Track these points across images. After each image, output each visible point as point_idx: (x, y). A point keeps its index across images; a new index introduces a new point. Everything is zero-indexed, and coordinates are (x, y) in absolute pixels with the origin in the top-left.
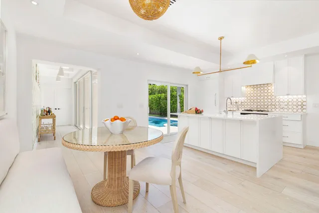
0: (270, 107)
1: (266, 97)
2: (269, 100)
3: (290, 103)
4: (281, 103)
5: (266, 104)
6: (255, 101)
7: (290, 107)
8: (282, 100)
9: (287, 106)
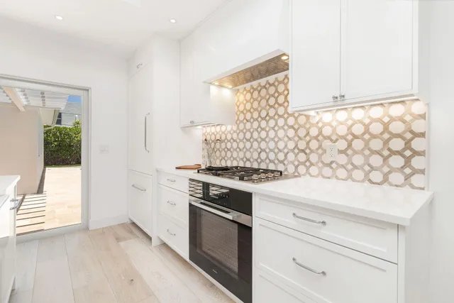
0: (291, 157)
1: (281, 122)
2: (291, 133)
3: (358, 145)
4: (327, 143)
5: (281, 145)
6: (255, 135)
7: (358, 160)
8: (327, 131)
9: (347, 155)
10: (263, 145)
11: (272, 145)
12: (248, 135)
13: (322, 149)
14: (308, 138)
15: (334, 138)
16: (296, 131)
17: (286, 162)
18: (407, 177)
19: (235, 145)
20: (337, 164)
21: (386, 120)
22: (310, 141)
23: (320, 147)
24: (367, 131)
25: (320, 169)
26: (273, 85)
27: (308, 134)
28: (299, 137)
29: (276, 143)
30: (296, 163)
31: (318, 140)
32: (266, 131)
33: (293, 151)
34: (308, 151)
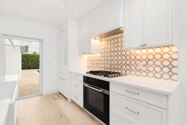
0: (124, 67)
1: (119, 53)
2: (124, 58)
4: (138, 62)
5: (120, 62)
6: (109, 58)
7: (151, 69)
8: (138, 57)
9: (146, 67)
10: (112, 62)
11: (116, 62)
12: (106, 58)
13: (136, 64)
14: (130, 60)
15: (141, 60)
16: (126, 57)
17: (121, 69)
18: (170, 76)
19: (101, 62)
20: (142, 70)
21: (162, 53)
22: (131, 61)
23: (135, 63)
24: (154, 58)
25: (135, 72)
26: (116, 38)
27: (130, 58)
28: (127, 59)
29: (118, 62)
30: (126, 70)
31: (135, 61)
32: (113, 57)
33: (124, 65)
34: (130, 65)
